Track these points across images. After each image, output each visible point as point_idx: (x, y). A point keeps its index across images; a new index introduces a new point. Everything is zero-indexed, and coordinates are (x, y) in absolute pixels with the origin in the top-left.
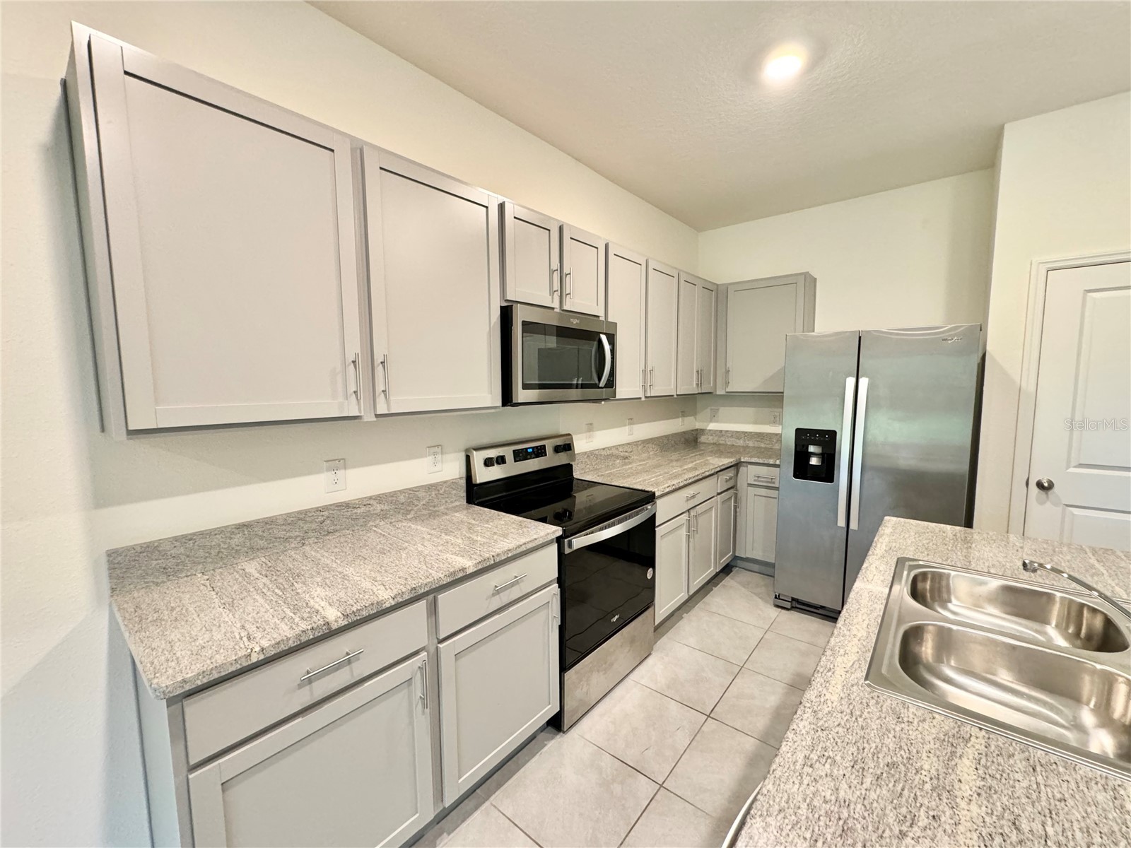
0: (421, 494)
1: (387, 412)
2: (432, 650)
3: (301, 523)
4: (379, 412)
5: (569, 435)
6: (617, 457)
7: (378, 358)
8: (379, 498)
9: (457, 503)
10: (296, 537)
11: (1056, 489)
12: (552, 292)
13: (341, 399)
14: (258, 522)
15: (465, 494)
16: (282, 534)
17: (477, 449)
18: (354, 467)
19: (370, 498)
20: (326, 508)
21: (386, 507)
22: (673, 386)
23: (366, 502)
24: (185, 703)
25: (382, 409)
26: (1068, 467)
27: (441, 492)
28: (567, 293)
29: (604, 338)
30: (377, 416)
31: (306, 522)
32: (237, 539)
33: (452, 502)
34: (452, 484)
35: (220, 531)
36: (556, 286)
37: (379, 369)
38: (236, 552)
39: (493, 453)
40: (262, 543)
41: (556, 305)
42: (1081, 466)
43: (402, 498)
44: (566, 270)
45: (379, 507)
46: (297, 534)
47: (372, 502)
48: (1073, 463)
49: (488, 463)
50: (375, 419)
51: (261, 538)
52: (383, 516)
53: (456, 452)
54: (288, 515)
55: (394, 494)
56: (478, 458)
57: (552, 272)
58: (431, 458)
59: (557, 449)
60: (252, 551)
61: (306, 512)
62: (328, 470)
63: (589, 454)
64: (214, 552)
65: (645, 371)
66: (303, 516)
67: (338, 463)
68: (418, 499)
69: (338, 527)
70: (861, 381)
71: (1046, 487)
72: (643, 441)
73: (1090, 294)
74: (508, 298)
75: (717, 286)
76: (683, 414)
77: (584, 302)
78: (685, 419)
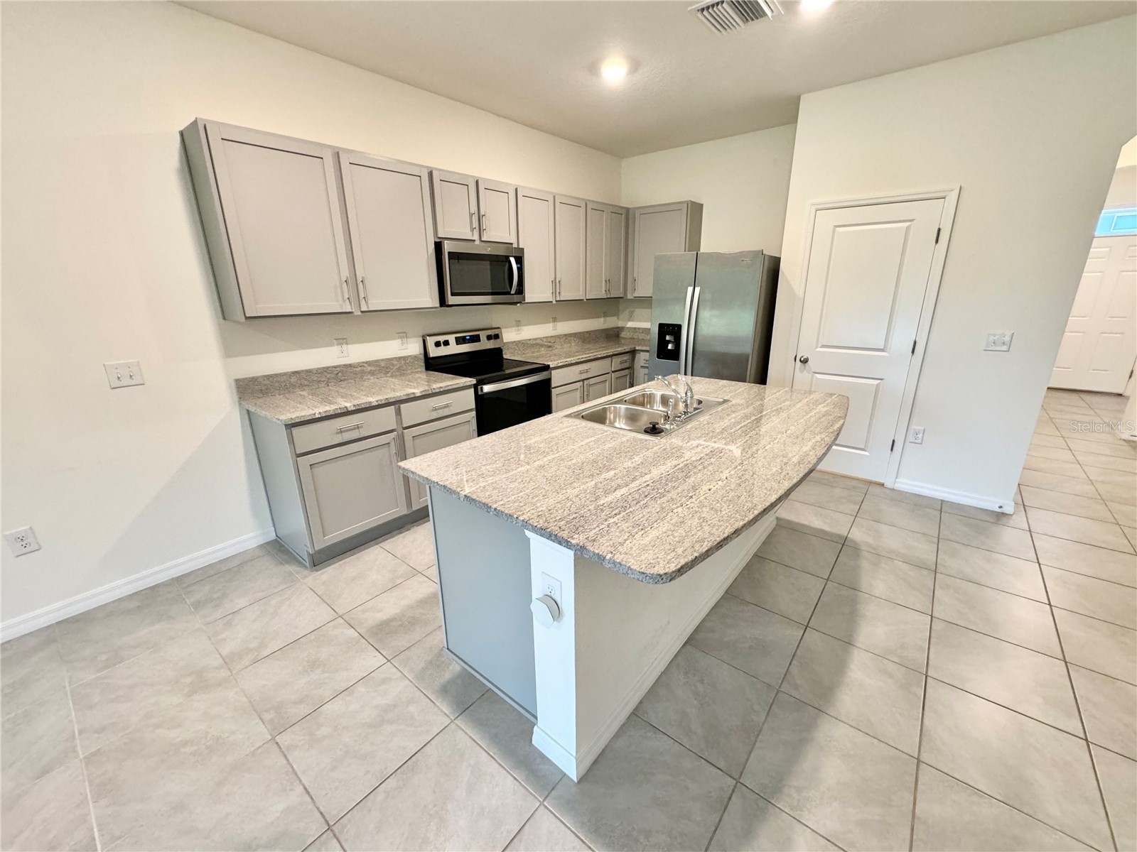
0: (395, 362)
1: (367, 310)
2: (400, 433)
3: (325, 374)
4: (362, 310)
5: (499, 328)
6: (542, 346)
7: (359, 279)
8: (368, 363)
9: (419, 370)
10: (324, 381)
11: (809, 362)
12: (472, 229)
13: (341, 302)
14: (302, 371)
15: (424, 364)
16: (316, 379)
17: (430, 335)
18: (352, 344)
19: (363, 362)
20: (339, 366)
21: (373, 368)
22: (582, 293)
23: (361, 365)
24: (292, 429)
25: (364, 308)
26: (817, 348)
27: (408, 362)
28: (484, 228)
29: (513, 260)
30: (362, 312)
31: (328, 373)
32: (293, 379)
33: (415, 368)
34: (415, 358)
35: (285, 374)
36: (475, 224)
37: (361, 286)
38: (293, 386)
39: (442, 339)
40: (306, 383)
41: (476, 237)
42: (823, 346)
43: (383, 364)
44: (482, 212)
45: (369, 368)
46: (324, 379)
47: (365, 365)
48: (820, 345)
49: (438, 344)
50: (360, 313)
51: (306, 380)
52: (372, 373)
53: (415, 337)
54: (319, 369)
55: (377, 361)
56: (431, 341)
57: (471, 215)
58: (399, 340)
59: (489, 338)
60: (302, 386)
61: (328, 368)
62: (338, 345)
63: (517, 343)
64: (283, 385)
65: (554, 282)
66: (326, 370)
67: (342, 341)
68: (393, 365)
69: (346, 378)
70: (696, 288)
71: (805, 361)
72: (565, 335)
73: (837, 229)
74: (440, 236)
75: (628, 210)
76: (605, 315)
77: (499, 232)
78: (608, 319)
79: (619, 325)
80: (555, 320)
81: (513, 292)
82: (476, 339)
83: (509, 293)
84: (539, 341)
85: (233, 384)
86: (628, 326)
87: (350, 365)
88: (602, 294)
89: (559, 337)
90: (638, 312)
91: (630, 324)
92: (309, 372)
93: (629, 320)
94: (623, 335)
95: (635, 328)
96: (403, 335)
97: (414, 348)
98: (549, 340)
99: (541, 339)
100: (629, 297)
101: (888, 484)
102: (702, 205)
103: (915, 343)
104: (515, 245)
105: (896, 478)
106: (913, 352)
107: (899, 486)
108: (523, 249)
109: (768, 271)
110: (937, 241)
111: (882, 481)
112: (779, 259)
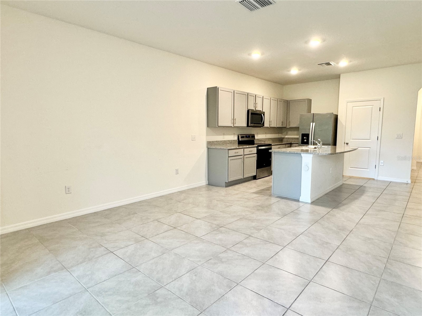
0: (233, 141)
2: (243, 156)
5: (254, 134)
6: (263, 141)
7: (235, 118)
8: (228, 141)
9: (237, 144)
11: (349, 144)
12: (254, 107)
13: (231, 124)
15: (238, 142)
16: (219, 143)
18: (225, 135)
20: (223, 141)
22: (276, 125)
24: (229, 150)
26: (351, 139)
27: (235, 141)
28: (256, 107)
29: (262, 115)
30: (234, 127)
35: (215, 141)
39: (242, 136)
41: (254, 109)
42: (352, 139)
43: (230, 141)
44: (256, 103)
45: (228, 142)
53: (237, 135)
56: (240, 136)
57: (254, 103)
59: (252, 137)
62: (223, 135)
63: (257, 139)
64: (215, 144)
65: (270, 121)
66: (221, 141)
70: (313, 123)
71: (347, 144)
72: (269, 138)
73: (354, 107)
74: (248, 109)
75: (287, 101)
76: (279, 133)
77: (259, 108)
78: (279, 134)
79: (282, 137)
80: (266, 133)
81: (262, 123)
82: (249, 137)
83: (261, 124)
84: (262, 139)
85: (207, 142)
86: (285, 137)
87: (225, 141)
88: (280, 125)
89: (267, 139)
90: (289, 132)
91: (286, 137)
92: (218, 141)
93: (286, 135)
94: (284, 140)
95: (288, 138)
96: (234, 134)
97: (236, 138)
98: (265, 139)
99: (263, 139)
100: (288, 127)
101: (376, 179)
102: (311, 100)
103: (378, 137)
104: (262, 111)
105: (378, 176)
106: (378, 139)
107: (379, 179)
108: (264, 112)
109: (335, 118)
110: (380, 111)
111: (373, 178)
112: (338, 115)
